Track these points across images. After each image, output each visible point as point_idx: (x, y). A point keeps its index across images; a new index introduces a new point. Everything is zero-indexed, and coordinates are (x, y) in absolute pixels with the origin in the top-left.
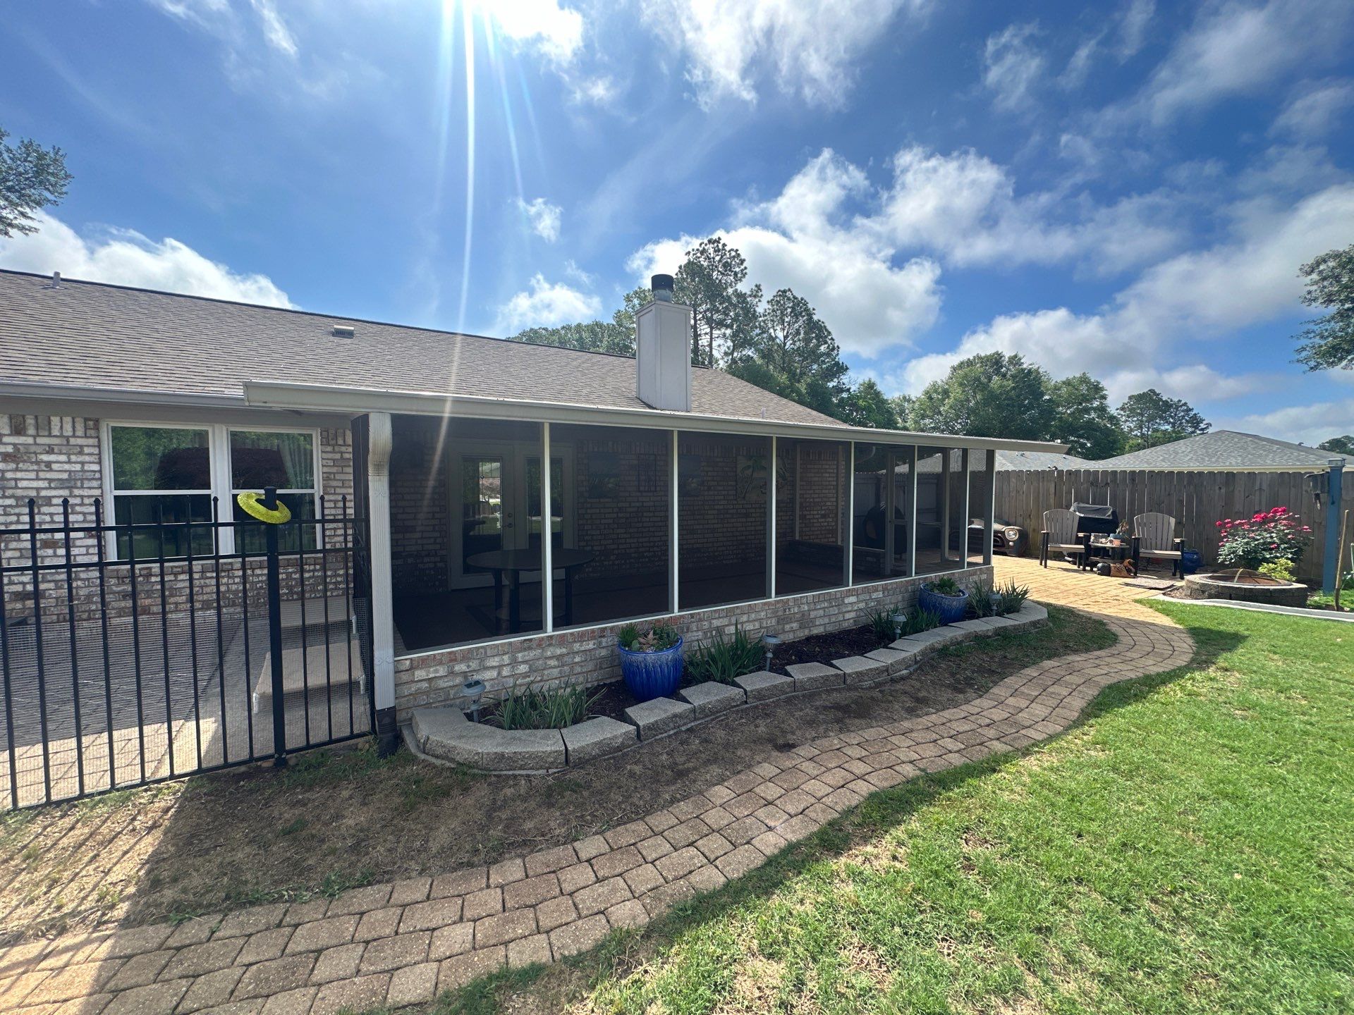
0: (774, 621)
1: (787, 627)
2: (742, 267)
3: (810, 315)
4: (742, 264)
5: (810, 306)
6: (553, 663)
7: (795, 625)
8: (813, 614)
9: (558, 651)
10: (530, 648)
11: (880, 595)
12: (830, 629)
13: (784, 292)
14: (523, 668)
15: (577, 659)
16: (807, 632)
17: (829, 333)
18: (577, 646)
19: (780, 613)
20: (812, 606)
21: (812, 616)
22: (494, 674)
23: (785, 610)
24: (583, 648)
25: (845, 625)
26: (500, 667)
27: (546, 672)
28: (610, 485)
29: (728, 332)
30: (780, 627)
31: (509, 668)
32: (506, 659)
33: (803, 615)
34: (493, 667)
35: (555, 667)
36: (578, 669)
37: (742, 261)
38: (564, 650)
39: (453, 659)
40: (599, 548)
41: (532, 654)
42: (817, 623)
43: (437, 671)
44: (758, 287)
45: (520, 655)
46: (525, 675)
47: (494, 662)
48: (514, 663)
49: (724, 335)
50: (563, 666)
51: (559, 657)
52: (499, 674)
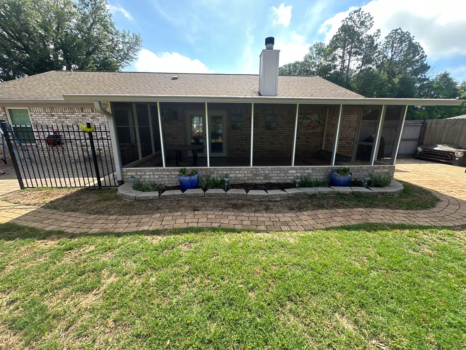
0: (251, 175)
1: (258, 178)
2: (371, 22)
3: (410, 41)
4: (371, 20)
5: (411, 35)
6: (166, 176)
7: (261, 178)
8: (271, 175)
9: (167, 173)
10: (158, 171)
11: (311, 171)
12: (280, 181)
13: (397, 30)
14: (157, 177)
15: (173, 177)
16: (267, 181)
17: (422, 49)
18: (173, 173)
19: (254, 172)
20: (271, 172)
21: (270, 175)
22: (149, 177)
23: (257, 172)
24: (175, 174)
25: (289, 181)
26: (150, 175)
27: (164, 179)
28: (239, 125)
29: (359, 57)
30: (254, 178)
31: (153, 176)
32: (151, 173)
33: (266, 175)
34: (148, 175)
35: (166, 178)
36: (174, 180)
37: (371, 19)
38: (169, 173)
39: (137, 171)
40: (235, 147)
41: (159, 173)
42: (273, 178)
43: (133, 173)
44: (379, 31)
45: (155, 173)
46: (158, 179)
47: (148, 173)
48: (154, 175)
49: (358, 59)
50: (169, 178)
51: (167, 175)
52: (150, 177)
